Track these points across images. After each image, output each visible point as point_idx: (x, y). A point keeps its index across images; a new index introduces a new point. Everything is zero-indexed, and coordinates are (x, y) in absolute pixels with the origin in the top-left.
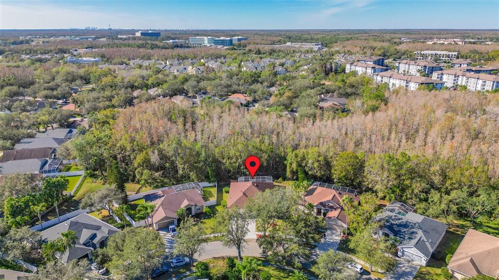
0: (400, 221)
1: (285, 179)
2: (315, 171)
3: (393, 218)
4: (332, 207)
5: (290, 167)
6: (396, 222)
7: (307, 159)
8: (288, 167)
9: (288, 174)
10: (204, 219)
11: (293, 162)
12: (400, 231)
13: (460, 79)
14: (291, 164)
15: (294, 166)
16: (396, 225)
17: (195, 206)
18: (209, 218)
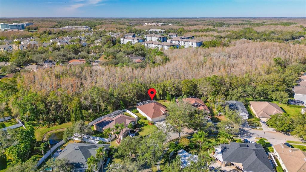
13: (181, 42)
17: (133, 122)
18: (143, 126)
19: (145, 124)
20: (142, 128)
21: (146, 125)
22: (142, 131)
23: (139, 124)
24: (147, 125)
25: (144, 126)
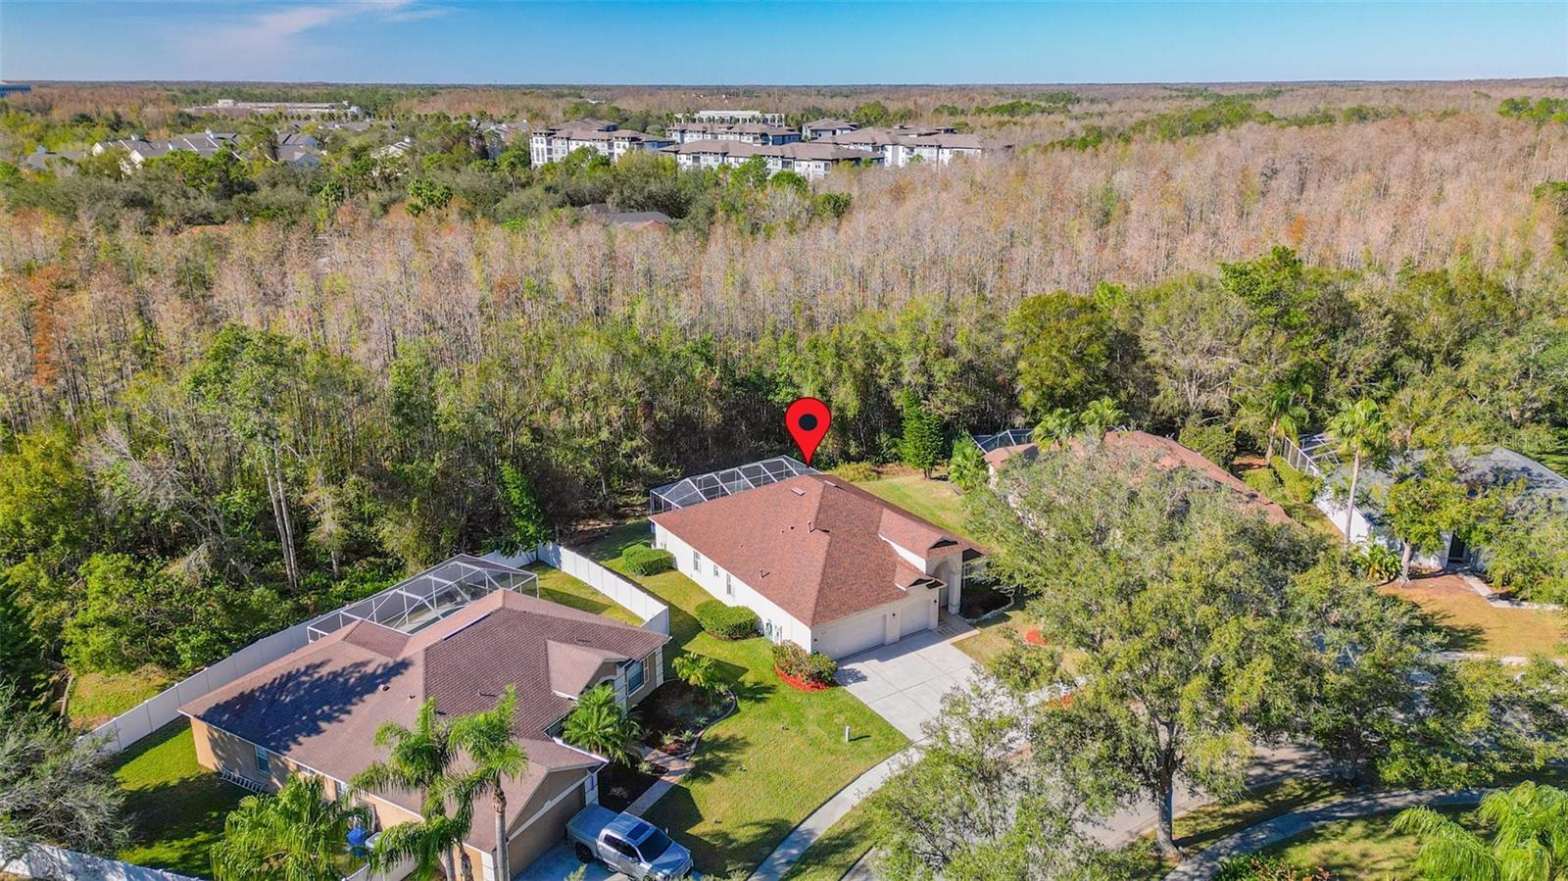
10: (710, 720)
17: (626, 664)
18: (730, 710)
19: (748, 680)
20: (721, 730)
21: (758, 693)
22: (717, 767)
23: (685, 686)
24: (769, 689)
25: (743, 705)
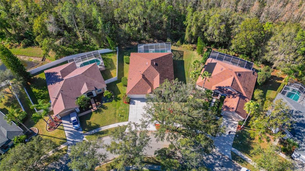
0: (301, 119)
1: (183, 42)
2: (214, 37)
3: (294, 114)
4: (230, 93)
5: (189, 31)
6: (296, 120)
7: (207, 24)
8: (187, 31)
9: (187, 37)
10: (106, 102)
11: (193, 26)
12: (299, 131)
14: (190, 27)
15: (194, 30)
16: (297, 123)
17: (95, 90)
21: (117, 99)
